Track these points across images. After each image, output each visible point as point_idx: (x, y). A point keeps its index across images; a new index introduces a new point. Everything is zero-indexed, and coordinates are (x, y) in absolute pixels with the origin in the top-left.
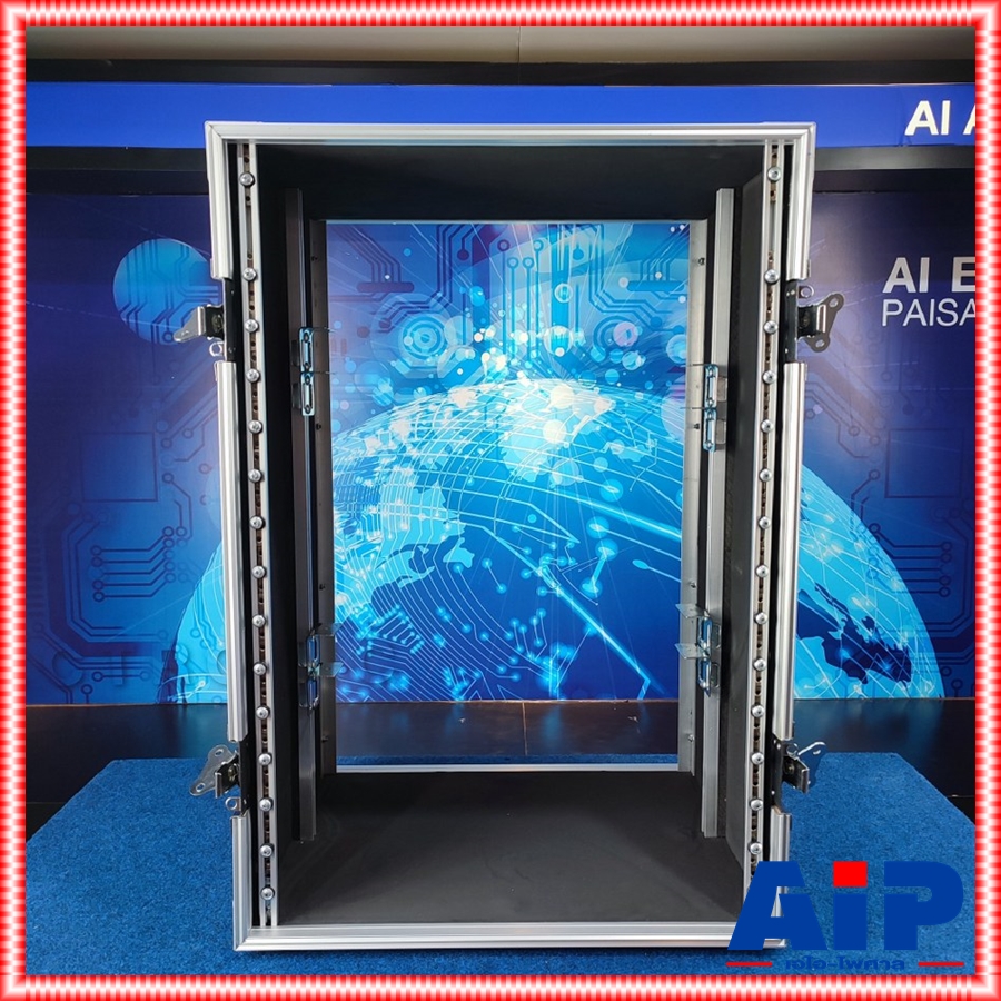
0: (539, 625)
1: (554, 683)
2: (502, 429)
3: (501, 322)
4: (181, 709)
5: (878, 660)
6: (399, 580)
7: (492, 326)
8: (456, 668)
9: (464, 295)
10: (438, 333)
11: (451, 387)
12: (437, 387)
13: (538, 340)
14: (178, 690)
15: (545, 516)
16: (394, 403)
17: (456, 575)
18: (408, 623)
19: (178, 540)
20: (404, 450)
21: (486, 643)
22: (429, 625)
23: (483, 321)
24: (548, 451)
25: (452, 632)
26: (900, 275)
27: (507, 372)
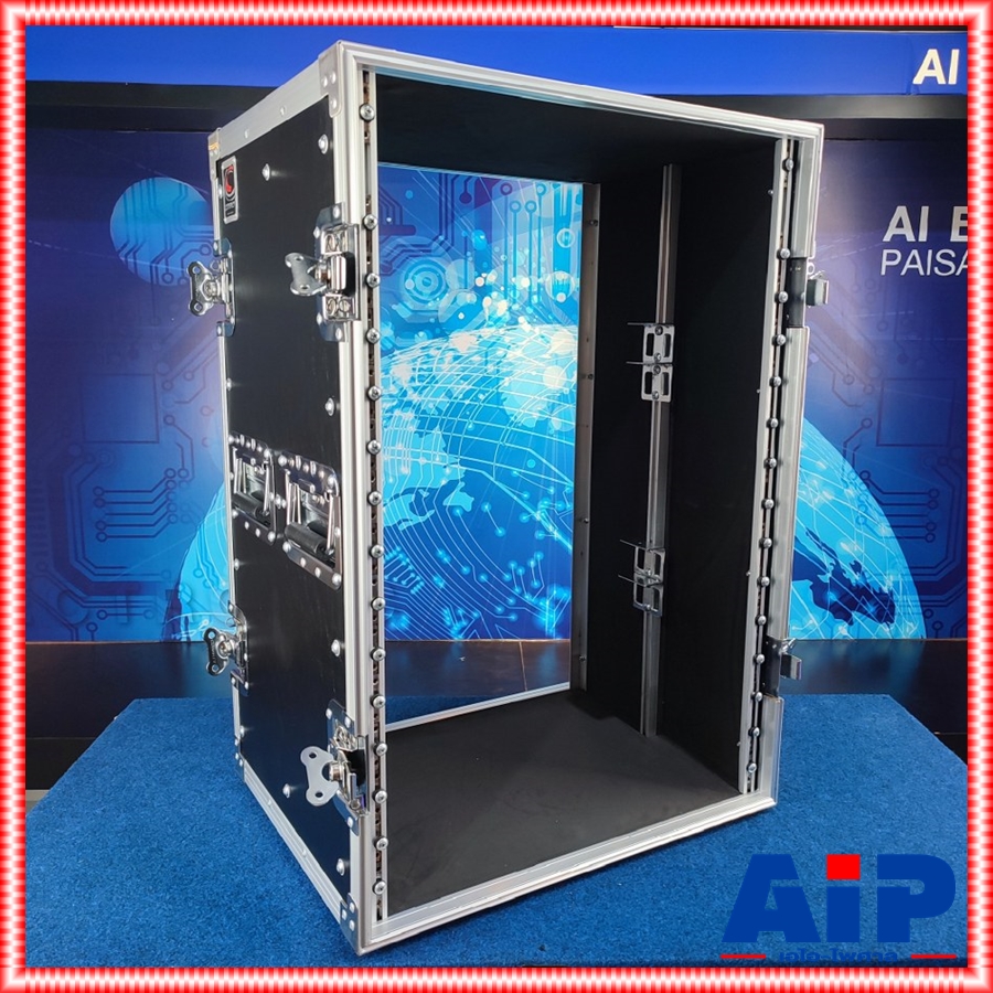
0: (536, 568)
1: (551, 623)
2: (502, 374)
3: (503, 267)
4: (185, 648)
5: (864, 603)
6: (400, 523)
7: (493, 271)
8: (455, 608)
9: (466, 238)
10: (439, 277)
11: (451, 331)
12: (438, 331)
13: (539, 284)
14: (182, 628)
15: (544, 461)
16: (395, 347)
17: (456, 519)
18: (408, 564)
19: (180, 482)
20: (405, 394)
21: (484, 584)
22: (428, 566)
23: (485, 265)
24: (548, 397)
25: (452, 574)
26: (900, 225)
27: (508, 317)
